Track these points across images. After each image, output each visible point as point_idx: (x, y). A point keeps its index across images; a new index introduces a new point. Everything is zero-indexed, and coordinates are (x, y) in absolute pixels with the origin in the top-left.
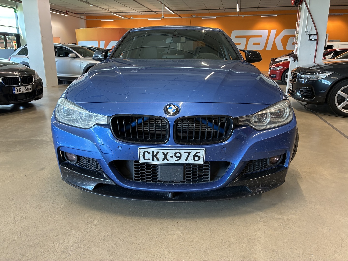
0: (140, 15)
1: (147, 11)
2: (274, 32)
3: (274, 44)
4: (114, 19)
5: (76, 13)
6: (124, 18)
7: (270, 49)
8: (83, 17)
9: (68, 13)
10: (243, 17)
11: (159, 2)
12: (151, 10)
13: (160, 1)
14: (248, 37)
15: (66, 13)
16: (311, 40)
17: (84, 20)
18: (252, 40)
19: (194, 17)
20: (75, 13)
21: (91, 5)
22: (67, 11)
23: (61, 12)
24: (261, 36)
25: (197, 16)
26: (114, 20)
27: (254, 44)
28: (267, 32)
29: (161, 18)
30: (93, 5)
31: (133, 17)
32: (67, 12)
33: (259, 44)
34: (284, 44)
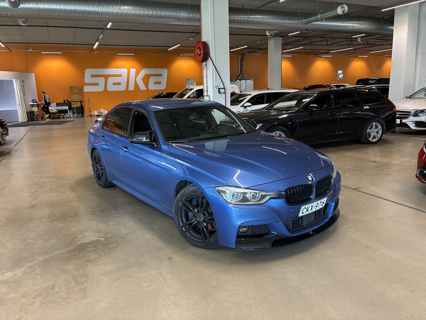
2: (133, 71)
3: (136, 84)
7: (133, 90)
10: (97, 54)
14: (106, 77)
16: (221, 93)
18: (111, 80)
19: (29, 50)
24: (120, 76)
25: (35, 50)
27: (115, 84)
28: (125, 70)
33: (119, 84)
34: (146, 84)
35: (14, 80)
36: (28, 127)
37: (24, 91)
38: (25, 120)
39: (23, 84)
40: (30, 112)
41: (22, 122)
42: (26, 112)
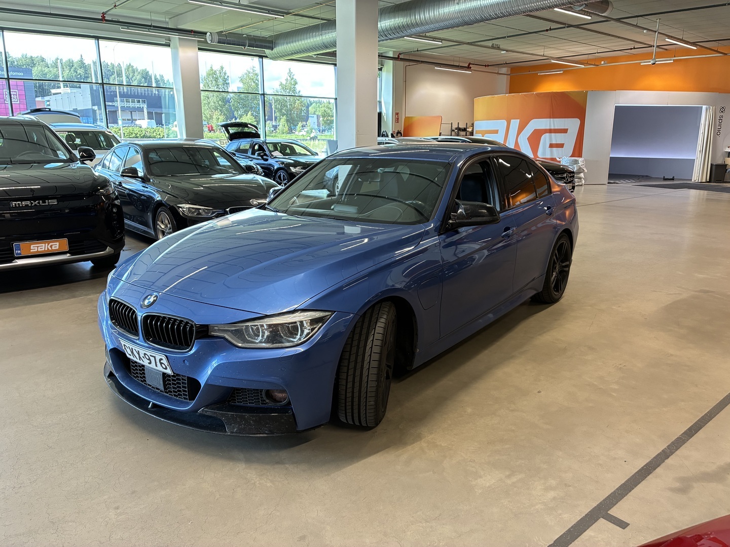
0: (624, 56)
1: (634, 48)
4: (564, 69)
5: (488, 66)
6: (583, 66)
8: (504, 70)
9: (471, 68)
11: (645, 31)
12: (645, 44)
13: (645, 29)
15: (468, 68)
17: (506, 76)
20: (486, 66)
21: (502, 52)
22: (470, 64)
23: (458, 66)
26: (564, 71)
29: (672, 59)
30: (507, 51)
31: (606, 62)
32: (471, 66)
35: (704, 107)
36: (706, 191)
37: (720, 127)
38: (705, 177)
39: (722, 114)
40: (718, 166)
41: (697, 181)
42: (712, 165)
